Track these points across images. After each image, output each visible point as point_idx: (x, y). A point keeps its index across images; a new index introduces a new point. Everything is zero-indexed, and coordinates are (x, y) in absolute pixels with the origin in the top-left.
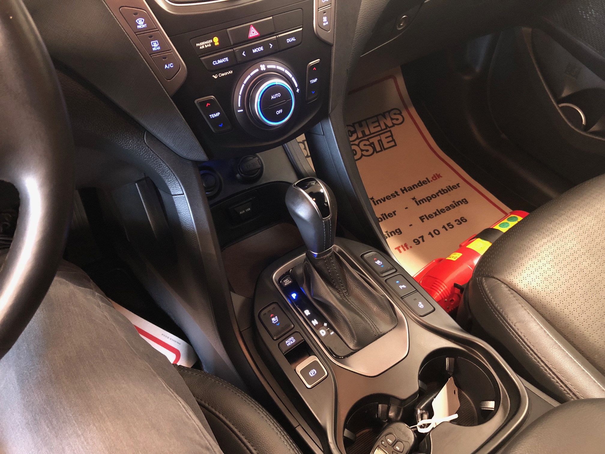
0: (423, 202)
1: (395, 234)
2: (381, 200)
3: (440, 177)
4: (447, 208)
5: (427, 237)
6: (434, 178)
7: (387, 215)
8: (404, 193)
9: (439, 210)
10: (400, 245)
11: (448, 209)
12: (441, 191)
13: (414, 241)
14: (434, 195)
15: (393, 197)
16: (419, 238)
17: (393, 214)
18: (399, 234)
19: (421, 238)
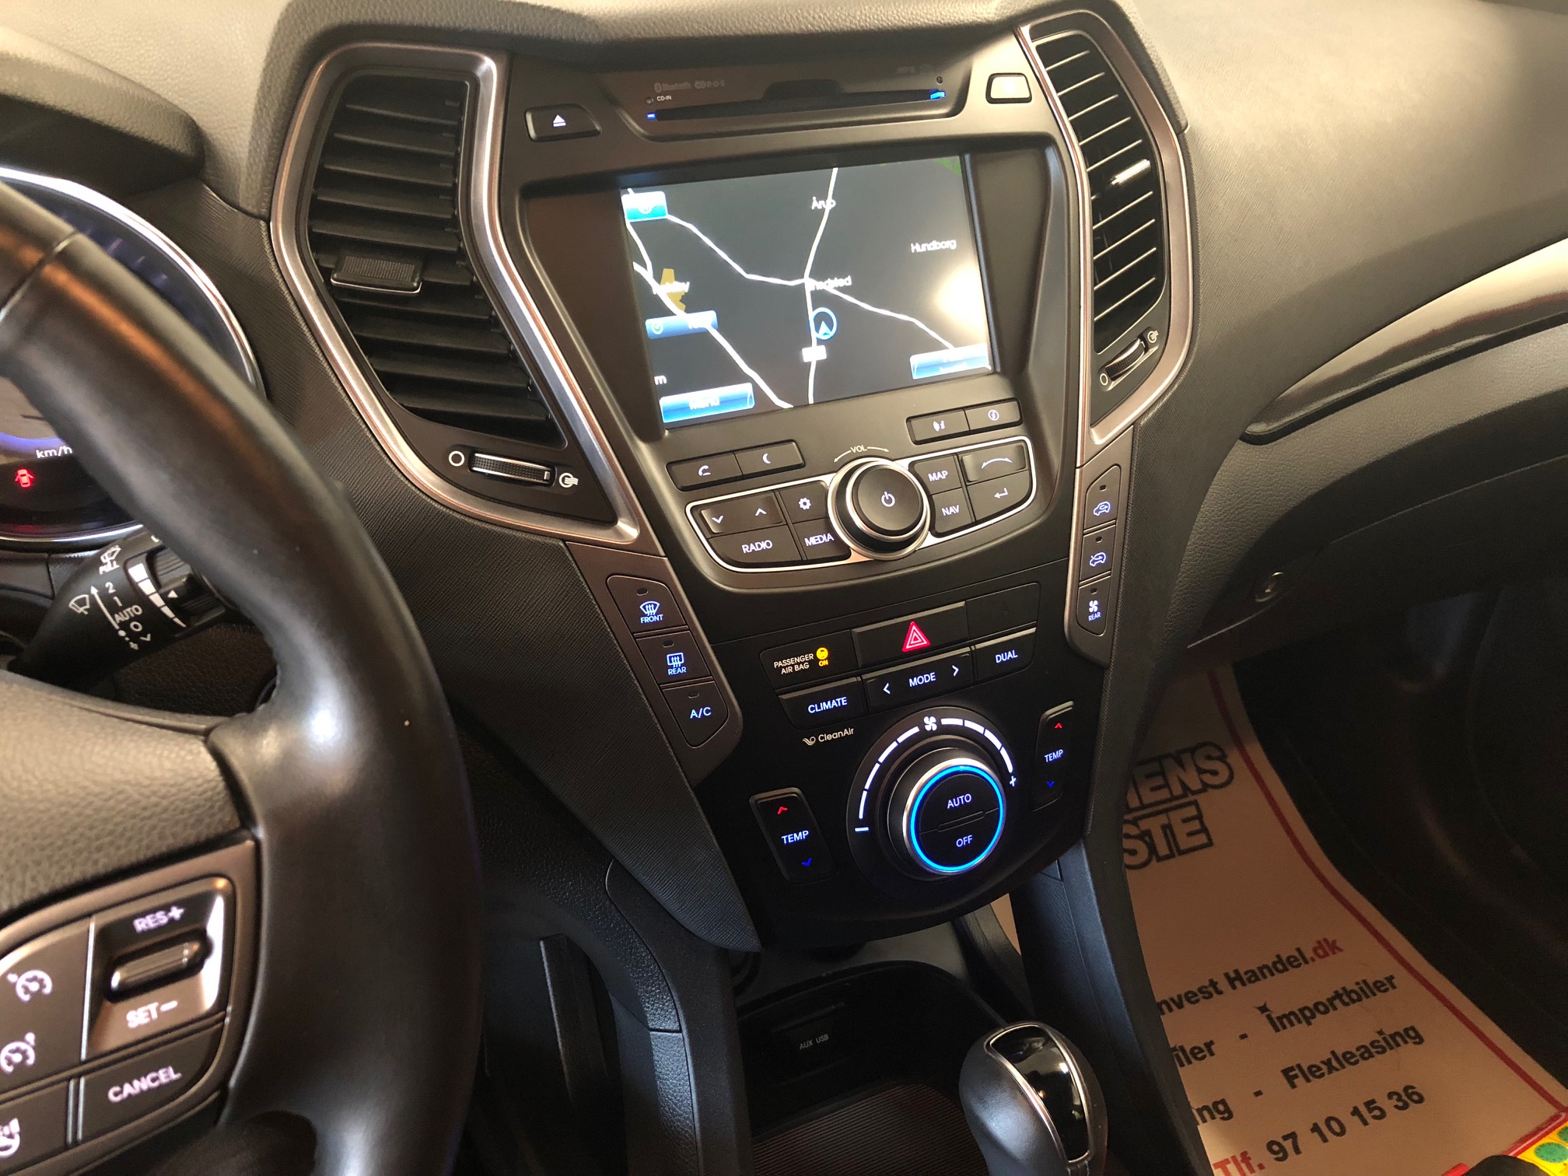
0: (1292, 1024)
1: (1213, 1118)
2: (1171, 1004)
3: (1336, 951)
4: (1363, 1050)
5: (1307, 1140)
6: (1320, 952)
7: (1188, 1050)
8: (1234, 987)
9: (1339, 1053)
10: (1228, 1156)
11: (1366, 1055)
12: (1341, 995)
13: (1270, 1145)
14: (1321, 1003)
15: (1205, 998)
16: (1285, 1138)
17: (1206, 1053)
18: (1223, 1118)
19: (1290, 1141)
